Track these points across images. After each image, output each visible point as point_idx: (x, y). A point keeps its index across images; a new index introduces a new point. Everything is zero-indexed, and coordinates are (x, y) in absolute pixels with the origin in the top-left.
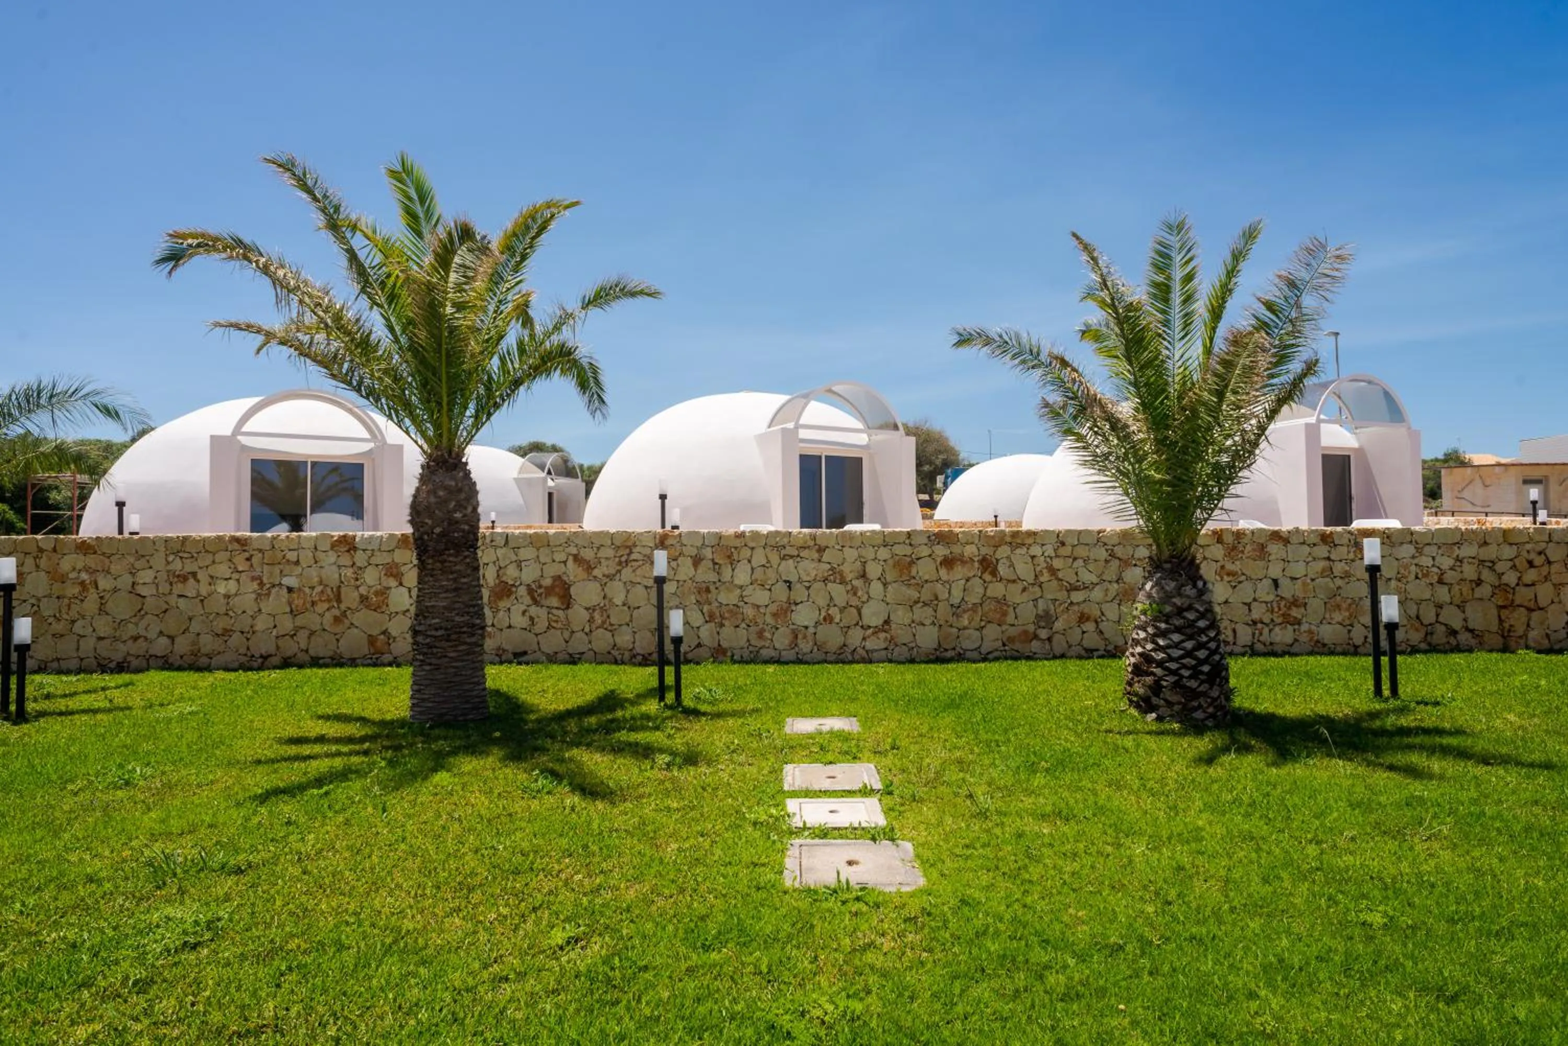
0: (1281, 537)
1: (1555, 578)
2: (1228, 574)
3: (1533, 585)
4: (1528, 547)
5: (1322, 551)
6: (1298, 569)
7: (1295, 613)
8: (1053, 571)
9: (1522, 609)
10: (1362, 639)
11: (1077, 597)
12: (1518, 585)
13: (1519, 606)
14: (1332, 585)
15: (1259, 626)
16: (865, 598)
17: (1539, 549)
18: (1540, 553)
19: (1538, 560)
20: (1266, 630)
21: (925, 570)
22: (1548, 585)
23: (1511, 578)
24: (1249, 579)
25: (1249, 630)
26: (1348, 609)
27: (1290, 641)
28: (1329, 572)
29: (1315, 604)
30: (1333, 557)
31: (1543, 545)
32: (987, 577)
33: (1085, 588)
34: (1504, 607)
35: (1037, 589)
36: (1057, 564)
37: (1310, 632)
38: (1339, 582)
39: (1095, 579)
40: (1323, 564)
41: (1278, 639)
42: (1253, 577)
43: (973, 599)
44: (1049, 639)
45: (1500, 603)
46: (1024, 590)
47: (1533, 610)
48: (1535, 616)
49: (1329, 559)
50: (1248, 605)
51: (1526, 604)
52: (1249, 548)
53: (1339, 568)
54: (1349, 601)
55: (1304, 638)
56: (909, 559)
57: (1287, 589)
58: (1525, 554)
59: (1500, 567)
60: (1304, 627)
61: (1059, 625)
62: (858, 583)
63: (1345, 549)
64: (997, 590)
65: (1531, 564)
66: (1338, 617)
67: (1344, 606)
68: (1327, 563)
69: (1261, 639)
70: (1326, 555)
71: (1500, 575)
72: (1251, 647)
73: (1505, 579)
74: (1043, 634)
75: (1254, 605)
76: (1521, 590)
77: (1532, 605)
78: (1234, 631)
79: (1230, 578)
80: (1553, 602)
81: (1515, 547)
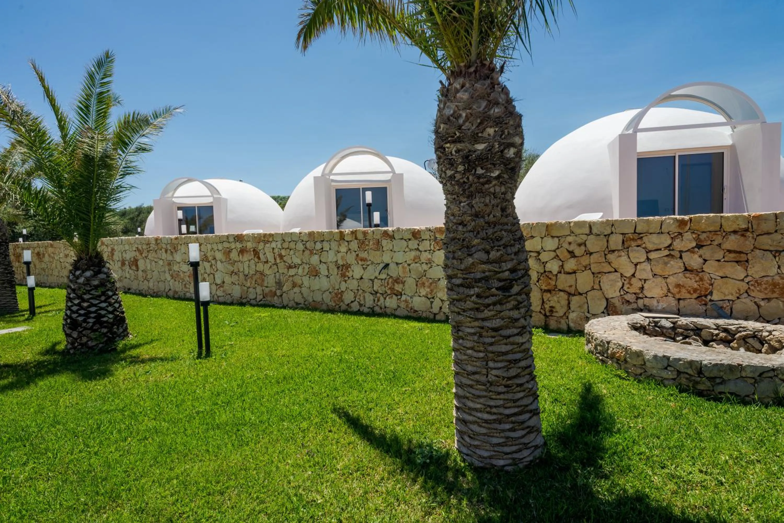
0: (388, 235)
1: (595, 268)
2: (361, 260)
3: (574, 272)
4: (570, 239)
5: (413, 244)
6: (399, 257)
7: (398, 287)
8: (281, 256)
9: (562, 293)
10: (438, 309)
11: (292, 272)
12: (560, 272)
13: (561, 290)
14: (420, 269)
15: (378, 295)
16: (215, 270)
17: (580, 241)
18: (580, 245)
19: (579, 251)
20: (382, 299)
21: (234, 255)
22: (588, 273)
23: (554, 267)
24: (372, 263)
25: (372, 297)
26: (429, 287)
27: (395, 307)
28: (416, 260)
29: (410, 282)
30: (420, 248)
31: (584, 237)
32: (256, 260)
33: (295, 267)
34: (549, 291)
35: (275, 266)
36: (283, 252)
37: (406, 301)
38: (425, 267)
39: (300, 262)
40: (413, 254)
41: (387, 304)
42: (376, 262)
43: (252, 272)
44: (281, 296)
45: (544, 287)
46: (271, 267)
47: (574, 295)
48: (575, 300)
49: (418, 249)
50: (372, 281)
51: (567, 289)
52: (371, 243)
53: (425, 256)
54: (431, 281)
55: (403, 305)
56: (228, 250)
57: (394, 271)
58: (566, 245)
59: (544, 257)
60: (404, 298)
61: (285, 289)
62: (213, 262)
63: (427, 243)
64: (260, 267)
65: (572, 254)
66: (423, 292)
67: (427, 284)
68: (418, 253)
69: (379, 304)
70: (416, 247)
71: (544, 263)
72: (372, 309)
73: (549, 266)
74: (278, 293)
75: (376, 280)
76: (562, 277)
77: (572, 291)
78: (364, 297)
79: (363, 263)
80: (593, 289)
81: (556, 240)
